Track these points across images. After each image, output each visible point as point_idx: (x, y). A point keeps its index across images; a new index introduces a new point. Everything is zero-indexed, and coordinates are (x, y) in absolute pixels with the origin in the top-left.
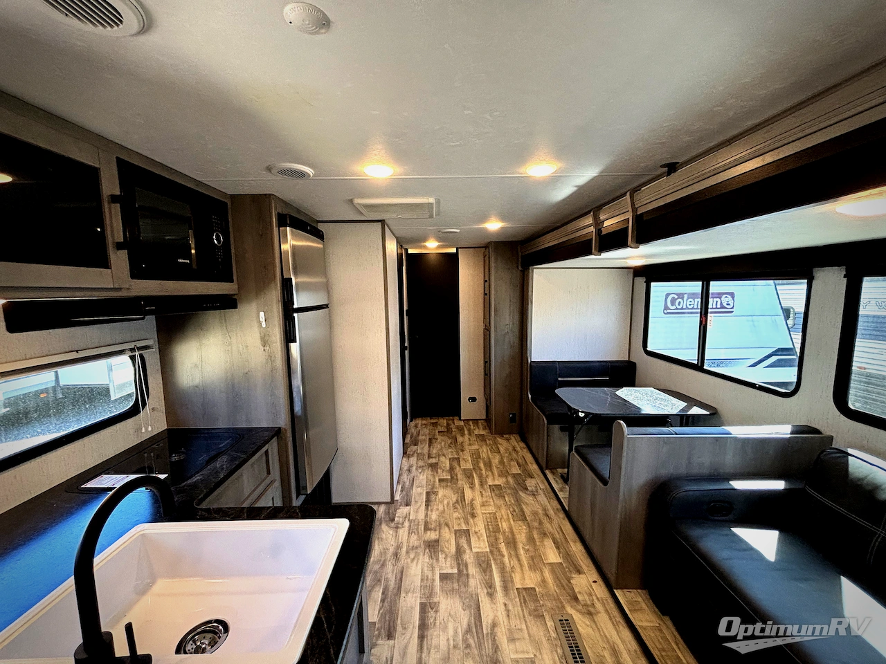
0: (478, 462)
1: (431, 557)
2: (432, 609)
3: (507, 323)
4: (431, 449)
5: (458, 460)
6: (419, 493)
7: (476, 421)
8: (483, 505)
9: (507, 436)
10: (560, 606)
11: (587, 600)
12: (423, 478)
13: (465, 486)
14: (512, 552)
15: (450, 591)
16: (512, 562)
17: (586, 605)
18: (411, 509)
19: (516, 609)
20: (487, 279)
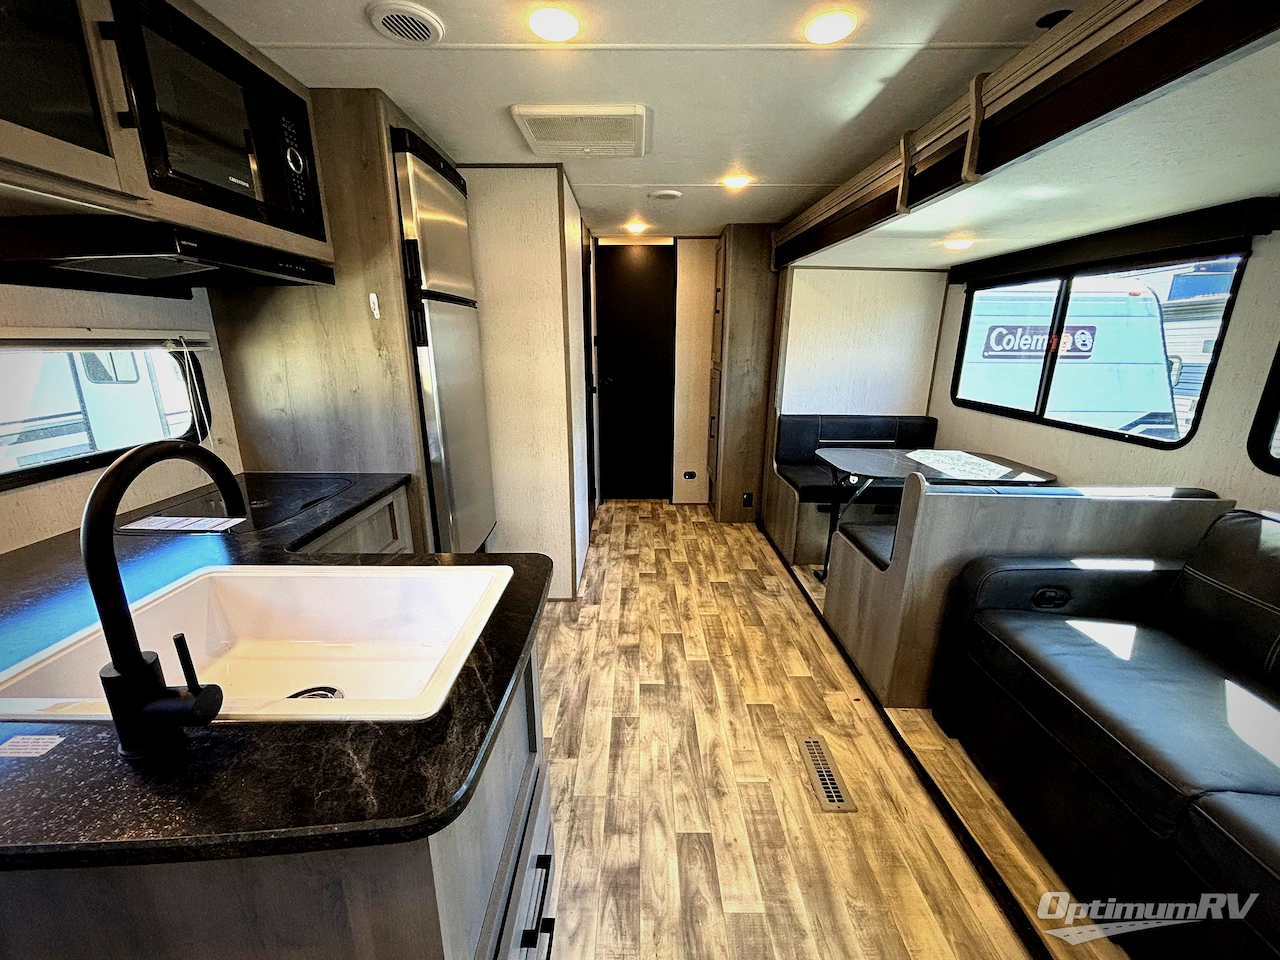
0: (695, 556)
1: (628, 665)
2: (629, 725)
3: (748, 357)
4: (630, 537)
5: (667, 552)
6: (612, 590)
7: (694, 506)
8: (702, 605)
9: (739, 525)
10: (807, 726)
11: (846, 720)
12: (618, 572)
13: (676, 582)
14: (743, 663)
15: (654, 705)
16: (741, 674)
17: (844, 726)
18: (602, 608)
19: (745, 726)
20: (720, 286)
